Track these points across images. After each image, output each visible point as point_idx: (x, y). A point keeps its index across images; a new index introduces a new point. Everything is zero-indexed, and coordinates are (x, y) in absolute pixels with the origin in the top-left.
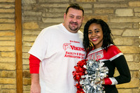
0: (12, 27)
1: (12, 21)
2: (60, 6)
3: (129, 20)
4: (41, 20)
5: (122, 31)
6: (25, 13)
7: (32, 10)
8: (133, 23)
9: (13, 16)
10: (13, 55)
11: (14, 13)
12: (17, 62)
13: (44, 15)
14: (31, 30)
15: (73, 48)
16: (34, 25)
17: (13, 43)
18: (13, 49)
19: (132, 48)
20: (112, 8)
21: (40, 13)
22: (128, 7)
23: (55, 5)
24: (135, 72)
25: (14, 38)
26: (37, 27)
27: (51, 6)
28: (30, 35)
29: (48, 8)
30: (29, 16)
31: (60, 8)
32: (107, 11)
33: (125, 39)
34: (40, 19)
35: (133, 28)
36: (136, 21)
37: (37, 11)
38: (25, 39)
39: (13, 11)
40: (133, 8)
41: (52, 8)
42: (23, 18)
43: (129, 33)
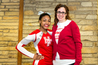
0: (18, 14)
1: (18, 10)
3: (89, 9)
5: (85, 16)
6: (26, 5)
8: (92, 11)
9: (18, 7)
10: (17, 31)
11: (19, 5)
12: (19, 35)
13: (37, 6)
14: (29, 15)
16: (31, 12)
17: (17, 24)
18: (17, 27)
21: (35, 5)
24: (94, 43)
25: (18, 21)
28: (28, 19)
30: (28, 7)
32: (76, 3)
33: (87, 21)
34: (34, 9)
37: (33, 4)
38: (25, 21)
39: (18, 4)
42: (24, 8)
43: (90, 17)
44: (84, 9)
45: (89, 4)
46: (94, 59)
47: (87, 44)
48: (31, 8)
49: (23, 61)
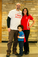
3: (35, 11)
6: (3, 9)
14: (5, 14)
16: (6, 13)
21: (8, 9)
22: (34, 8)
24: (37, 27)
27: (11, 7)
28: (4, 16)
35: (36, 14)
36: (37, 12)
37: (7, 8)
38: (3, 17)
44: (32, 11)
45: (34, 9)
46: (36, 35)
47: (33, 28)
48: (6, 11)
49: (2, 36)
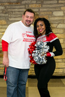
2: (19, 10)
4: (8, 19)
7: (3, 13)
15: (28, 36)
19: (63, 35)
20: (51, 11)
23: (16, 10)
26: (6, 23)
29: (12, 12)
31: (19, 11)
40: (63, 11)
41: (15, 11)
